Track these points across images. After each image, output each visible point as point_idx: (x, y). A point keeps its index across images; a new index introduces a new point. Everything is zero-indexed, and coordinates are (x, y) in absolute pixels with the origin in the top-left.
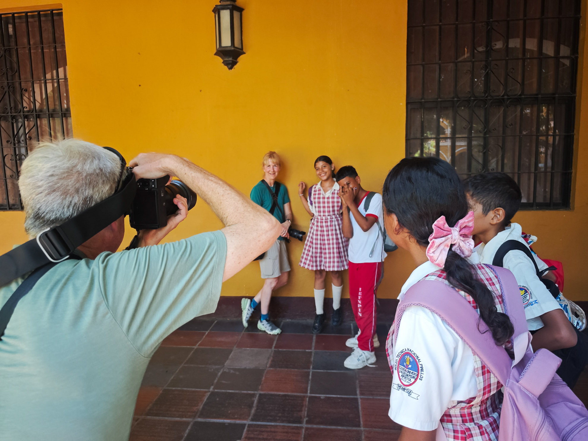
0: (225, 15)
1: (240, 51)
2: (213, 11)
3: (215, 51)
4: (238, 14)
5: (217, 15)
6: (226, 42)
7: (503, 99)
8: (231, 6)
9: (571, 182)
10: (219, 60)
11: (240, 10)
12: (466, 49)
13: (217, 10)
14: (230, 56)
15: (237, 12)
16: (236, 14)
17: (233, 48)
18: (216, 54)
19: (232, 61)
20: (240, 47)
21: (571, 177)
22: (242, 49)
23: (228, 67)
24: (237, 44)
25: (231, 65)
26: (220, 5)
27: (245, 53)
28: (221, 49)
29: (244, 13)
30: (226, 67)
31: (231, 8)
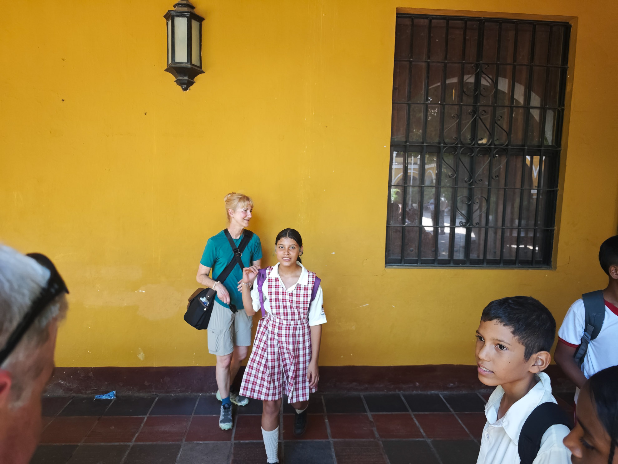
0: (181, 24)
1: (198, 69)
2: (165, 17)
3: (166, 67)
4: (198, 23)
5: (170, 23)
6: (181, 57)
7: (490, 149)
8: (189, 14)
9: (553, 239)
10: (171, 78)
11: (200, 19)
12: (454, 91)
13: (170, 17)
14: (185, 75)
15: (195, 21)
16: (195, 24)
17: (189, 66)
18: (166, 70)
19: (188, 80)
20: (198, 64)
21: (553, 234)
22: (200, 67)
23: (182, 87)
24: (195, 60)
25: (186, 85)
26: (174, 11)
27: (204, 72)
28: (173, 65)
29: (204, 23)
30: (180, 87)
31: (188, 16)
